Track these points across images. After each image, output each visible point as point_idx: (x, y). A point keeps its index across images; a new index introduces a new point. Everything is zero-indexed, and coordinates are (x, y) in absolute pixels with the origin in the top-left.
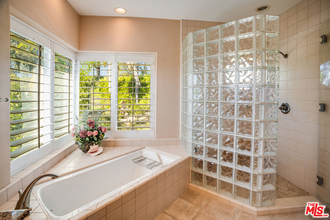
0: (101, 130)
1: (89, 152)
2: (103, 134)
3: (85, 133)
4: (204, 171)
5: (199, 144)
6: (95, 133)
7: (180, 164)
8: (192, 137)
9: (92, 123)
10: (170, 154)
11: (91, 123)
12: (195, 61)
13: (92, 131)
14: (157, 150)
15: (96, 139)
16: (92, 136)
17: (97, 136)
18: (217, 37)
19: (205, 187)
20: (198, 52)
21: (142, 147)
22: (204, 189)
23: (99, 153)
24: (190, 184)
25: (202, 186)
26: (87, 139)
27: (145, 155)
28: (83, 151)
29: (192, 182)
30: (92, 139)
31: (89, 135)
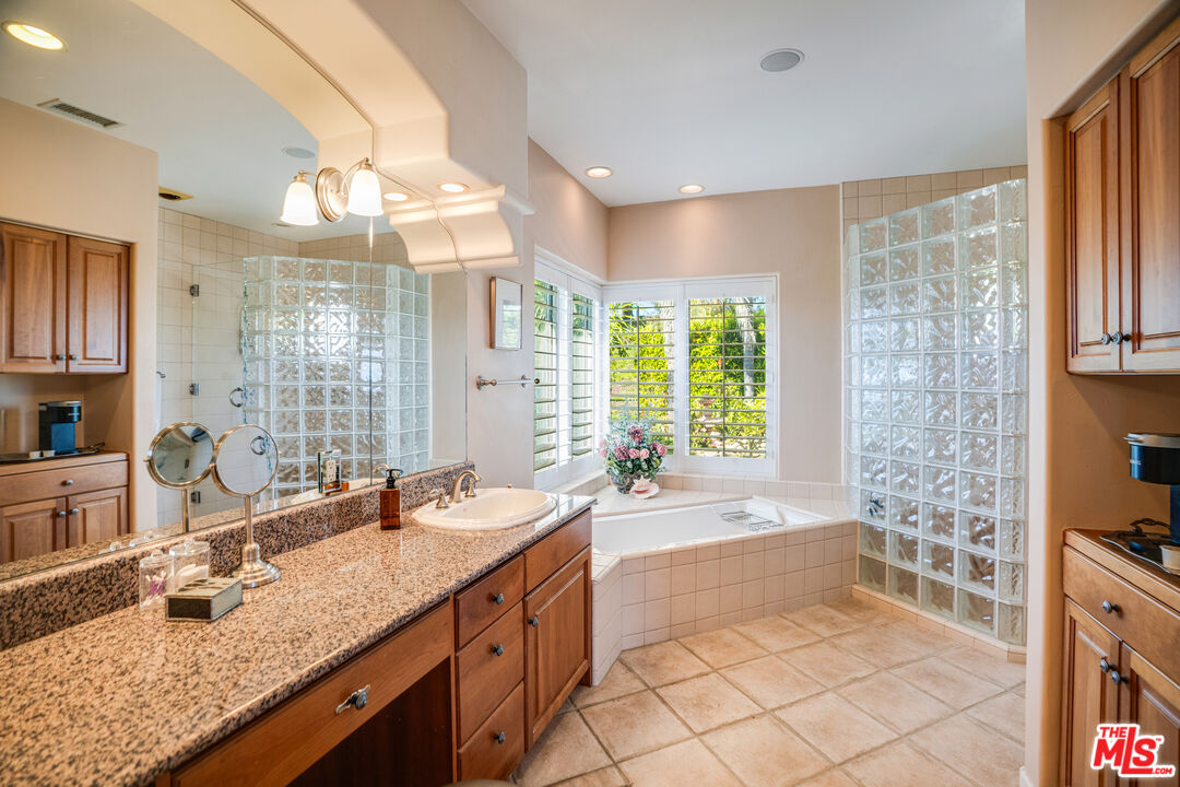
0: (655, 449)
1: (633, 489)
2: (659, 458)
3: (625, 452)
4: (890, 558)
5: (877, 492)
6: (644, 454)
7: (825, 528)
8: (861, 475)
9: (637, 432)
10: (808, 513)
11: (635, 433)
12: (864, 294)
13: (638, 448)
14: (778, 504)
15: (645, 466)
16: (638, 459)
17: (648, 461)
18: (915, 234)
19: (890, 594)
20: (872, 270)
21: (745, 496)
22: (888, 599)
23: (652, 494)
24: (855, 586)
25: (884, 593)
26: (629, 464)
27: (748, 511)
28: (621, 490)
29: (861, 583)
30: (637, 467)
31: (632, 457)
